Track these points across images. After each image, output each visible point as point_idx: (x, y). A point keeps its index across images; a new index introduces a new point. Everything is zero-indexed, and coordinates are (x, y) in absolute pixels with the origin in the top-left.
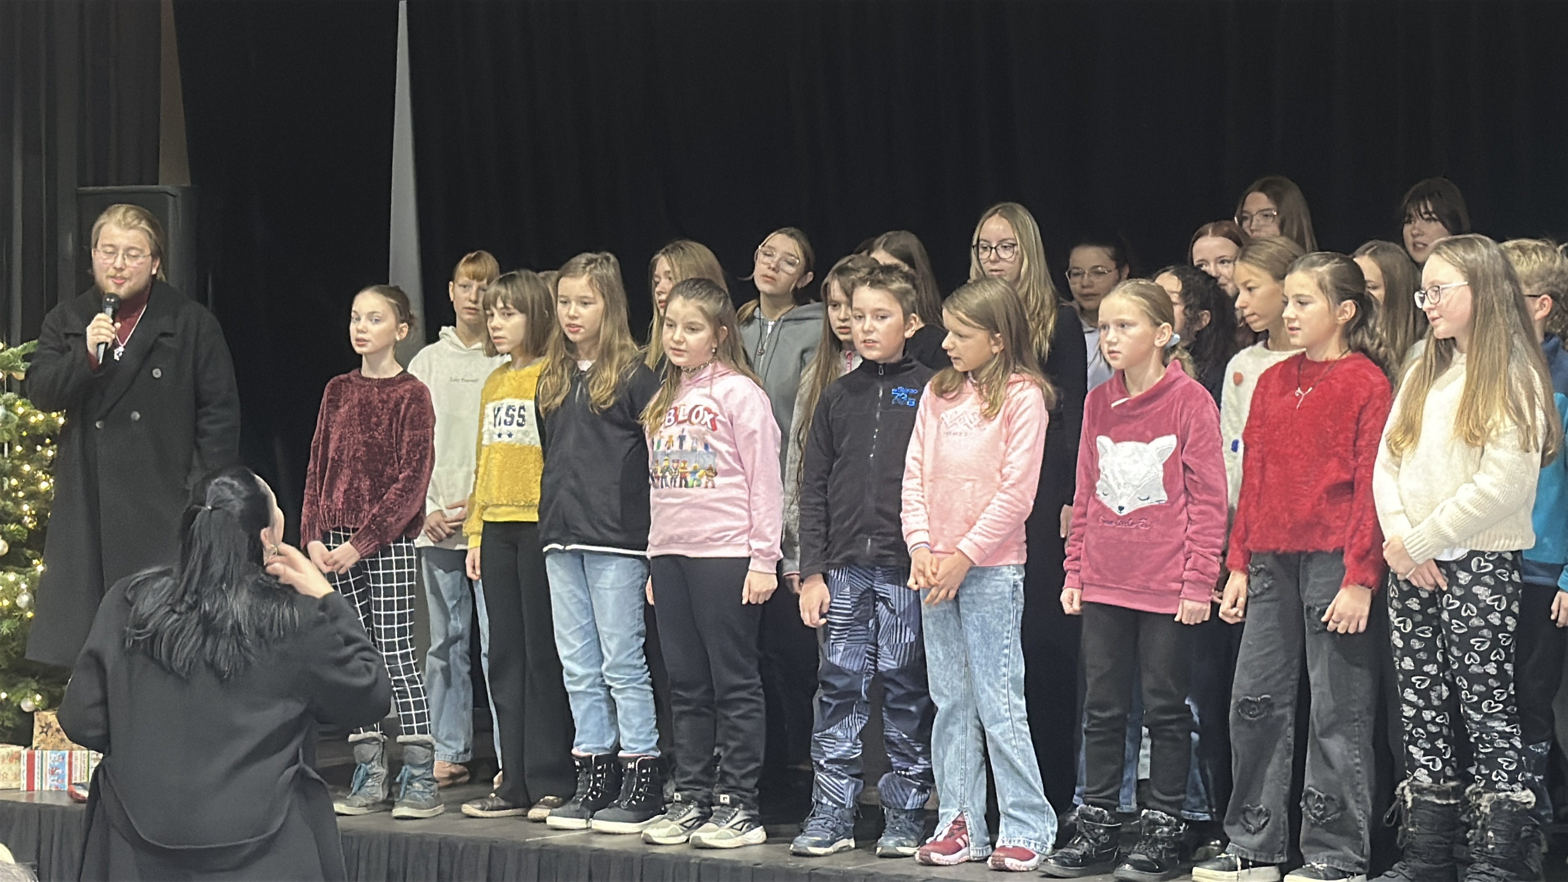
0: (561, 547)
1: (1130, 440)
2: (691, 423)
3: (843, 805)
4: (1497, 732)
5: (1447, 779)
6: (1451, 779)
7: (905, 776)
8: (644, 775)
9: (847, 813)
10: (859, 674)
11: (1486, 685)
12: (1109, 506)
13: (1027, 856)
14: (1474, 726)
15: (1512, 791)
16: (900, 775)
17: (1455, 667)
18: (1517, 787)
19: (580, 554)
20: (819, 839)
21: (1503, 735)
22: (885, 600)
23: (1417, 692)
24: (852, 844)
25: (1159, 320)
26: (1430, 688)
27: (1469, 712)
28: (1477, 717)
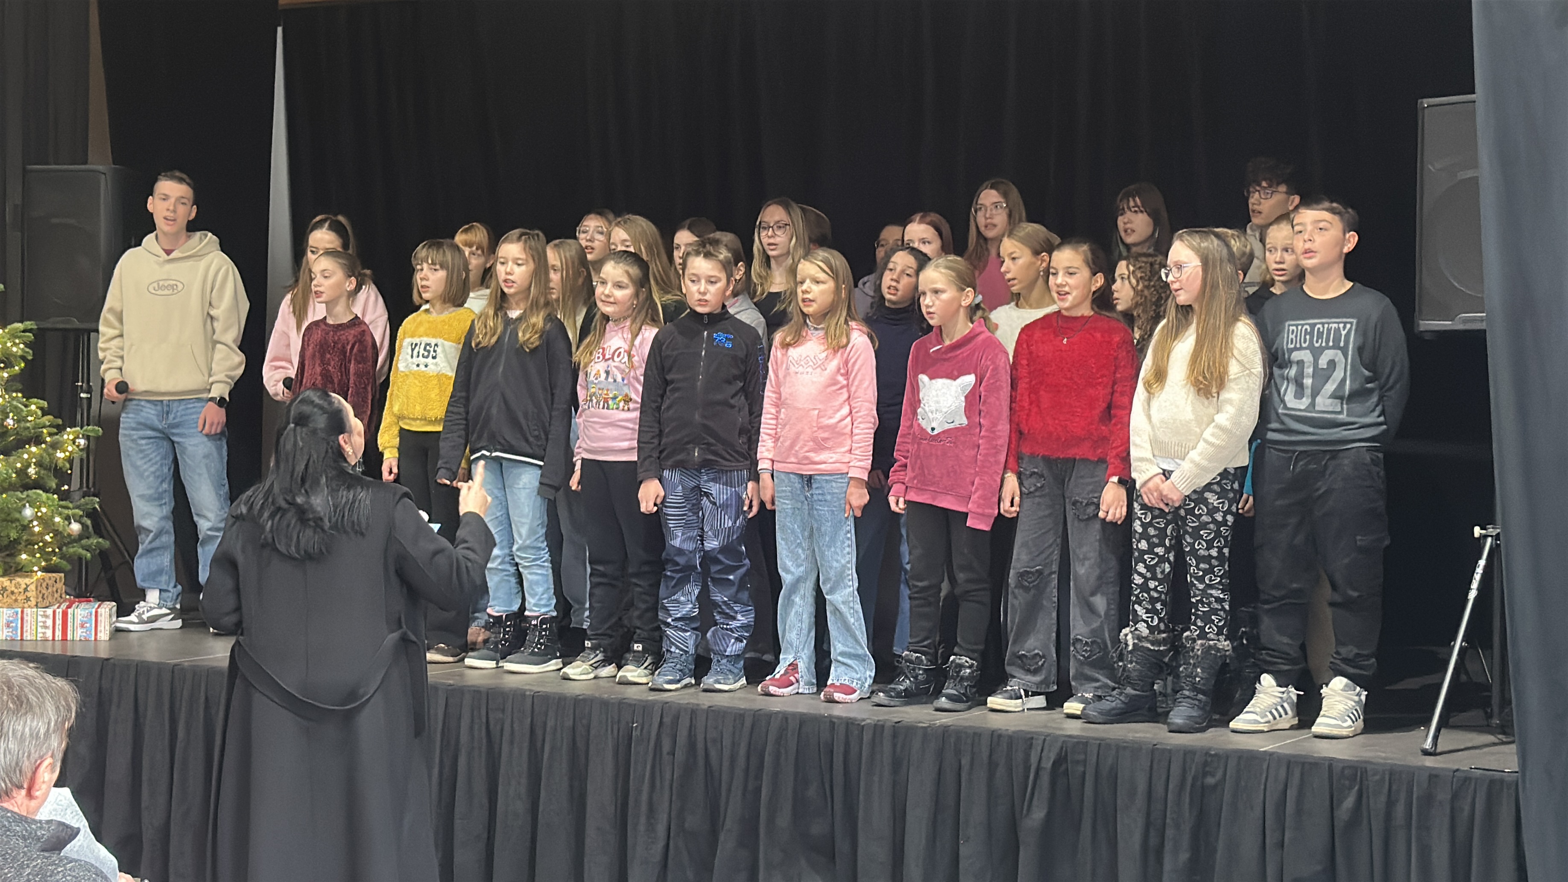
0: (488, 454)
1: (942, 377)
2: (614, 361)
3: (686, 652)
4: (1215, 598)
5: (1160, 632)
6: (1164, 632)
7: (727, 629)
8: (545, 630)
9: (690, 658)
10: (693, 552)
11: (1210, 564)
12: (924, 427)
13: (851, 691)
14: (1197, 592)
15: (1218, 640)
16: (722, 628)
17: (1187, 549)
18: (1222, 638)
19: (498, 459)
20: (671, 678)
21: (1218, 600)
22: (707, 495)
23: (1147, 567)
24: (693, 682)
25: (963, 286)
26: (1156, 564)
27: (1195, 582)
28: (1201, 587)
